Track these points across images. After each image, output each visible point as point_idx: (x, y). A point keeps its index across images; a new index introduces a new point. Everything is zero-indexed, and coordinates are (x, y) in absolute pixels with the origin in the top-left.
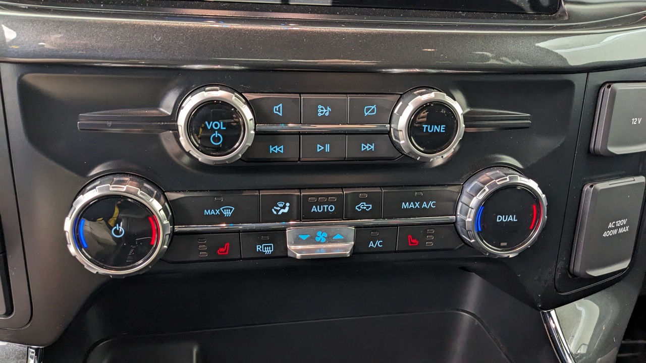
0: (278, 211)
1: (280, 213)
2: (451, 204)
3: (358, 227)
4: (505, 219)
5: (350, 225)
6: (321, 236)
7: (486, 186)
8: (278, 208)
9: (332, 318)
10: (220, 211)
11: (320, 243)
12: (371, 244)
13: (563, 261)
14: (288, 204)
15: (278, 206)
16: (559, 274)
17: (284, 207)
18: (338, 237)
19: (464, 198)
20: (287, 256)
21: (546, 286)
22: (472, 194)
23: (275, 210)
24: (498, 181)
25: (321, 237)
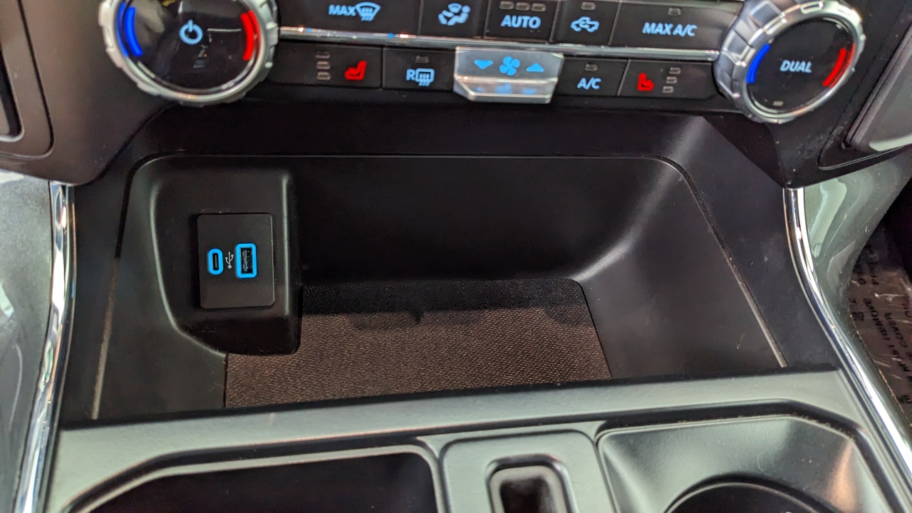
0: (448, 19)
1: (451, 23)
2: (718, 32)
3: (567, 55)
4: (794, 67)
5: (557, 52)
6: (510, 64)
7: (783, 14)
8: (449, 15)
9: (482, 155)
10: (356, 11)
11: (505, 76)
12: (583, 84)
13: (844, 125)
14: (466, 9)
15: (448, 10)
16: (831, 142)
17: (459, 14)
18: (536, 68)
19: (741, 26)
20: (451, 91)
21: (808, 158)
22: (757, 21)
23: (446, 17)
24: (806, 8)
25: (510, 66)
